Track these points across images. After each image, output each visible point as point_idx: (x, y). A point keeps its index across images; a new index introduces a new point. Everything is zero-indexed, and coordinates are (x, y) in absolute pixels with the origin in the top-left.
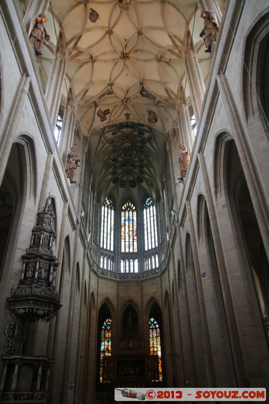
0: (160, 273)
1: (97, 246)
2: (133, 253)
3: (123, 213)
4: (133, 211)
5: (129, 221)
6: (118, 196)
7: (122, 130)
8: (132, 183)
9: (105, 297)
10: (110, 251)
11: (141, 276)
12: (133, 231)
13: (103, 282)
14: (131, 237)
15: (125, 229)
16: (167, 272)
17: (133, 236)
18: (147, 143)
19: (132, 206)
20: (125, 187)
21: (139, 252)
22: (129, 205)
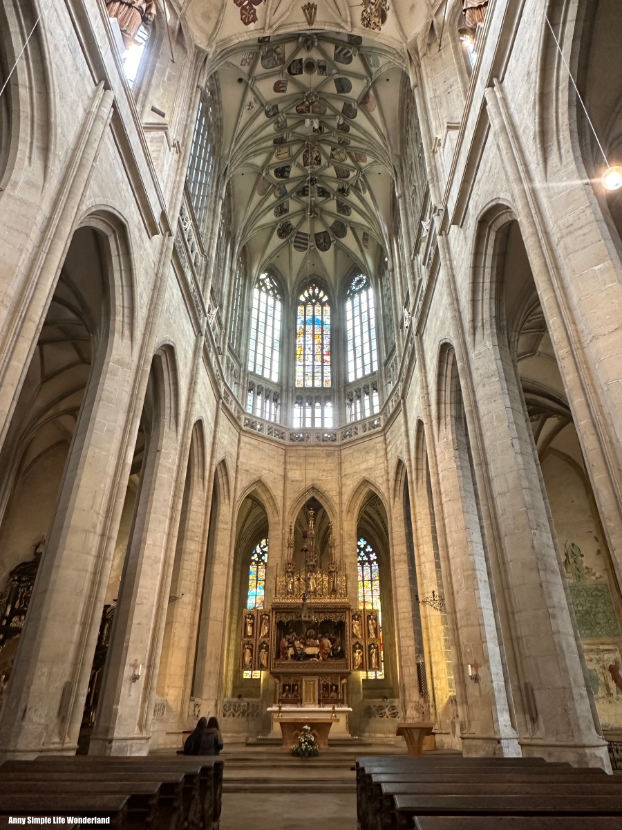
0: (382, 424)
1: (240, 366)
2: (323, 389)
3: (300, 309)
4: (323, 305)
5: (314, 324)
6: (291, 268)
7: (298, 77)
8: (322, 241)
9: (254, 477)
10: (268, 381)
11: (339, 436)
12: (322, 344)
13: (250, 444)
14: (318, 357)
15: (305, 340)
16: (402, 414)
17: (323, 355)
18: (360, 113)
19: (322, 294)
20: (305, 249)
21: (335, 388)
22: (314, 293)
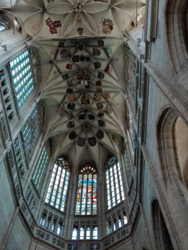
0: (130, 231)
1: (39, 198)
2: (92, 216)
3: (80, 176)
4: (93, 174)
5: (88, 183)
6: (75, 155)
7: (77, 63)
8: (92, 141)
10: (59, 211)
11: (102, 245)
12: (92, 193)
14: (90, 200)
15: (82, 191)
17: (92, 198)
19: (92, 169)
20: (83, 146)
21: (100, 215)
22: (88, 169)
